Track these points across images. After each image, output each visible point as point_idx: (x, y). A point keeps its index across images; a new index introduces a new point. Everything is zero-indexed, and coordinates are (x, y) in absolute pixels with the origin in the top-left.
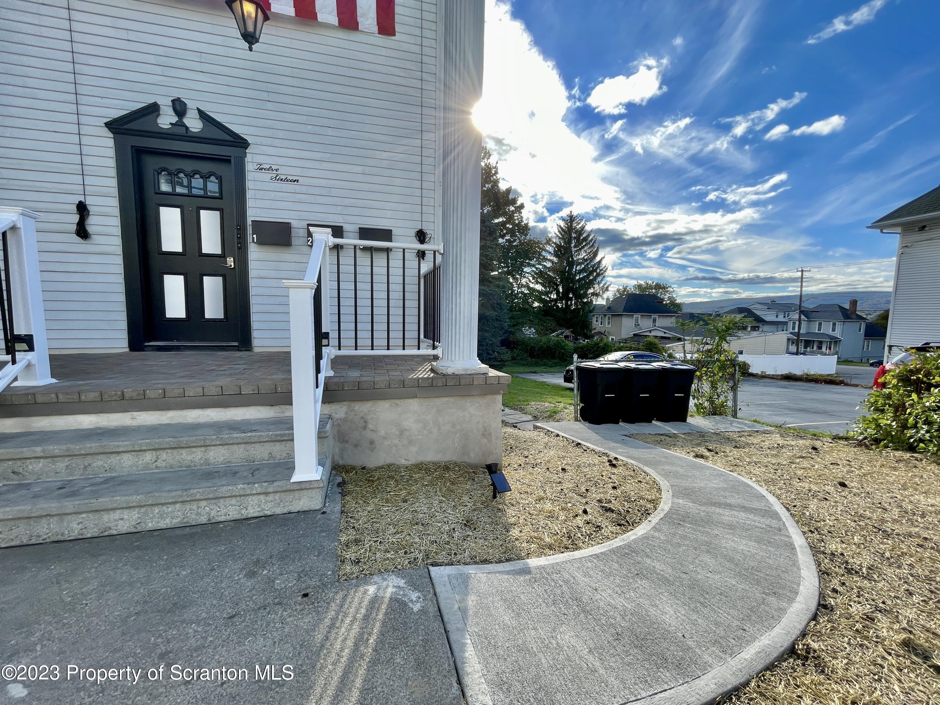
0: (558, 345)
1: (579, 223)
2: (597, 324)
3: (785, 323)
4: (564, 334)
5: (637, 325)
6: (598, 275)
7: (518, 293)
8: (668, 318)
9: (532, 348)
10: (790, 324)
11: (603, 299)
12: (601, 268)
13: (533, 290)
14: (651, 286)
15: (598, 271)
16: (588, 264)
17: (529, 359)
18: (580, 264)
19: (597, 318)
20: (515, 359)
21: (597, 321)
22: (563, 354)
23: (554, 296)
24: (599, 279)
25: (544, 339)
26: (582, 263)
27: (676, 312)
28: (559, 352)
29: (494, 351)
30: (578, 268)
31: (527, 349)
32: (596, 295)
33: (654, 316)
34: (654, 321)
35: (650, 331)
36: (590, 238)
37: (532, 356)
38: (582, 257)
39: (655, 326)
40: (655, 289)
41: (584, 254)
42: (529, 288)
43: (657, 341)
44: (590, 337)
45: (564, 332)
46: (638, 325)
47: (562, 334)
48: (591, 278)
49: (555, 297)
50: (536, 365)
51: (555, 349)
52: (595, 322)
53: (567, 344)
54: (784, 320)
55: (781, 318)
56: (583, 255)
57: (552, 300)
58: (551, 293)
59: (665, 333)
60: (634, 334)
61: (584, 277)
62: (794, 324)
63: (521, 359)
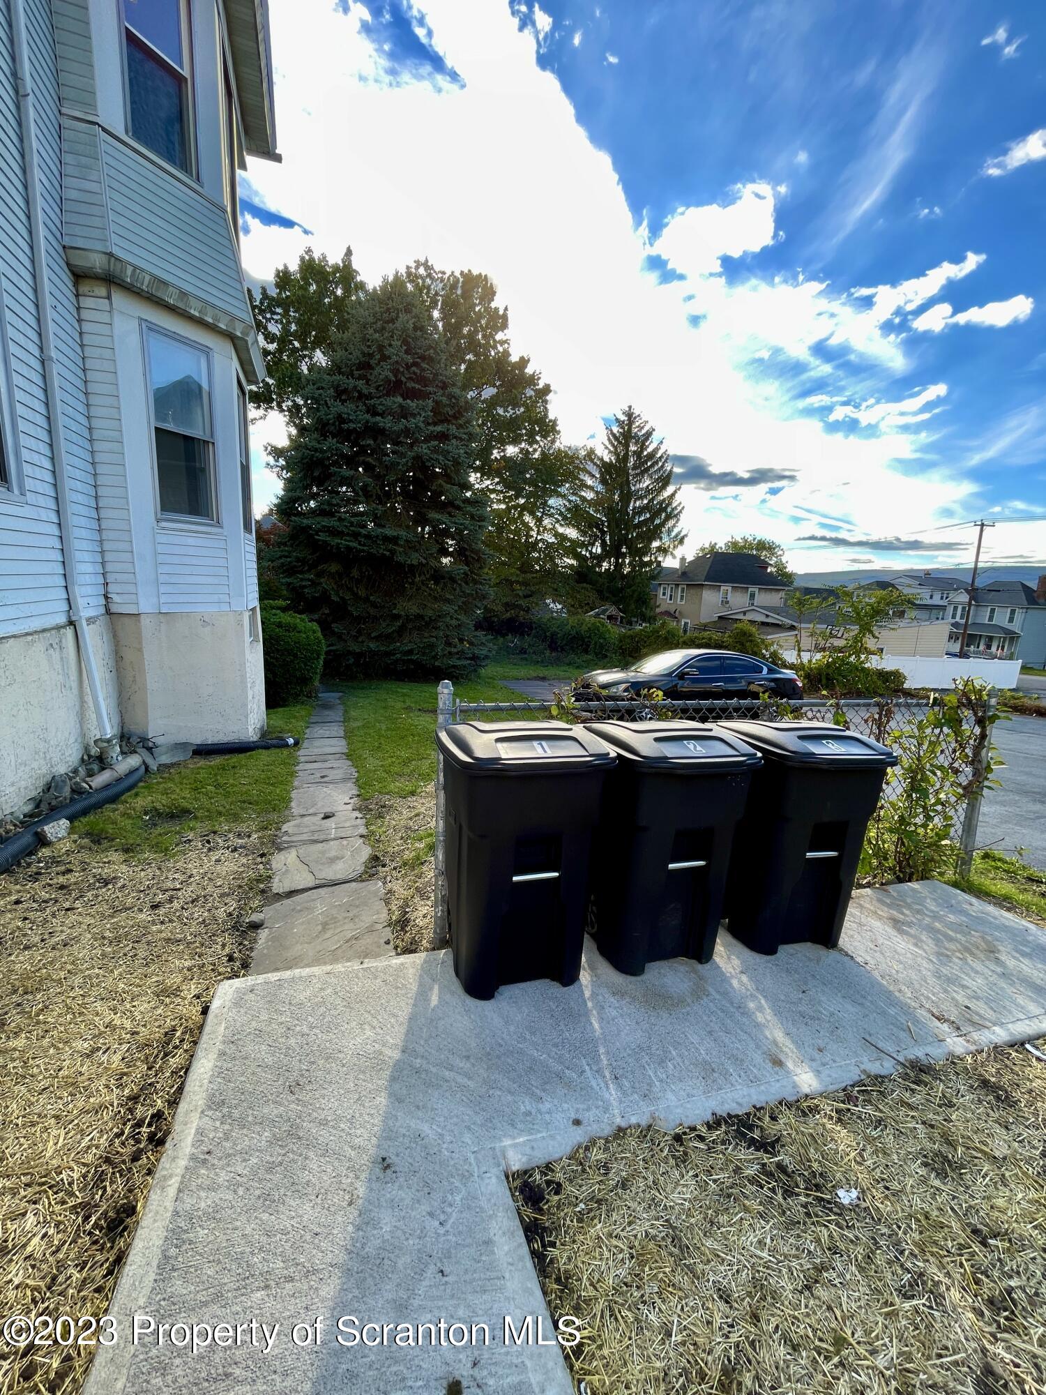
0: (595, 630)
1: (643, 428)
2: (665, 599)
3: (943, 608)
4: (608, 613)
5: (725, 602)
6: (669, 517)
7: (537, 542)
8: (773, 593)
9: (554, 635)
10: (950, 610)
11: (674, 557)
12: (674, 505)
13: (563, 538)
14: (751, 544)
15: (669, 510)
16: (653, 499)
17: (548, 653)
18: (641, 498)
19: (664, 589)
20: (525, 653)
21: (664, 594)
22: (602, 646)
23: (597, 549)
24: (671, 523)
25: (573, 621)
26: (645, 497)
27: (785, 585)
28: (596, 643)
29: (461, 640)
30: (638, 504)
31: (546, 637)
32: (663, 550)
33: (751, 589)
34: (752, 596)
35: (744, 613)
36: (658, 456)
37: (553, 647)
38: (645, 485)
39: (753, 604)
40: (757, 549)
41: (648, 482)
42: (556, 535)
43: (754, 629)
44: (651, 620)
45: (607, 610)
46: (727, 602)
47: (604, 612)
48: (657, 521)
49: (599, 551)
50: (556, 662)
51: (589, 637)
52: (661, 596)
53: (608, 630)
54: (941, 603)
55: (937, 600)
56: (646, 482)
57: (593, 556)
58: (593, 545)
59: (767, 616)
60: (719, 617)
61: (646, 521)
62: (955, 609)
63: (534, 653)
